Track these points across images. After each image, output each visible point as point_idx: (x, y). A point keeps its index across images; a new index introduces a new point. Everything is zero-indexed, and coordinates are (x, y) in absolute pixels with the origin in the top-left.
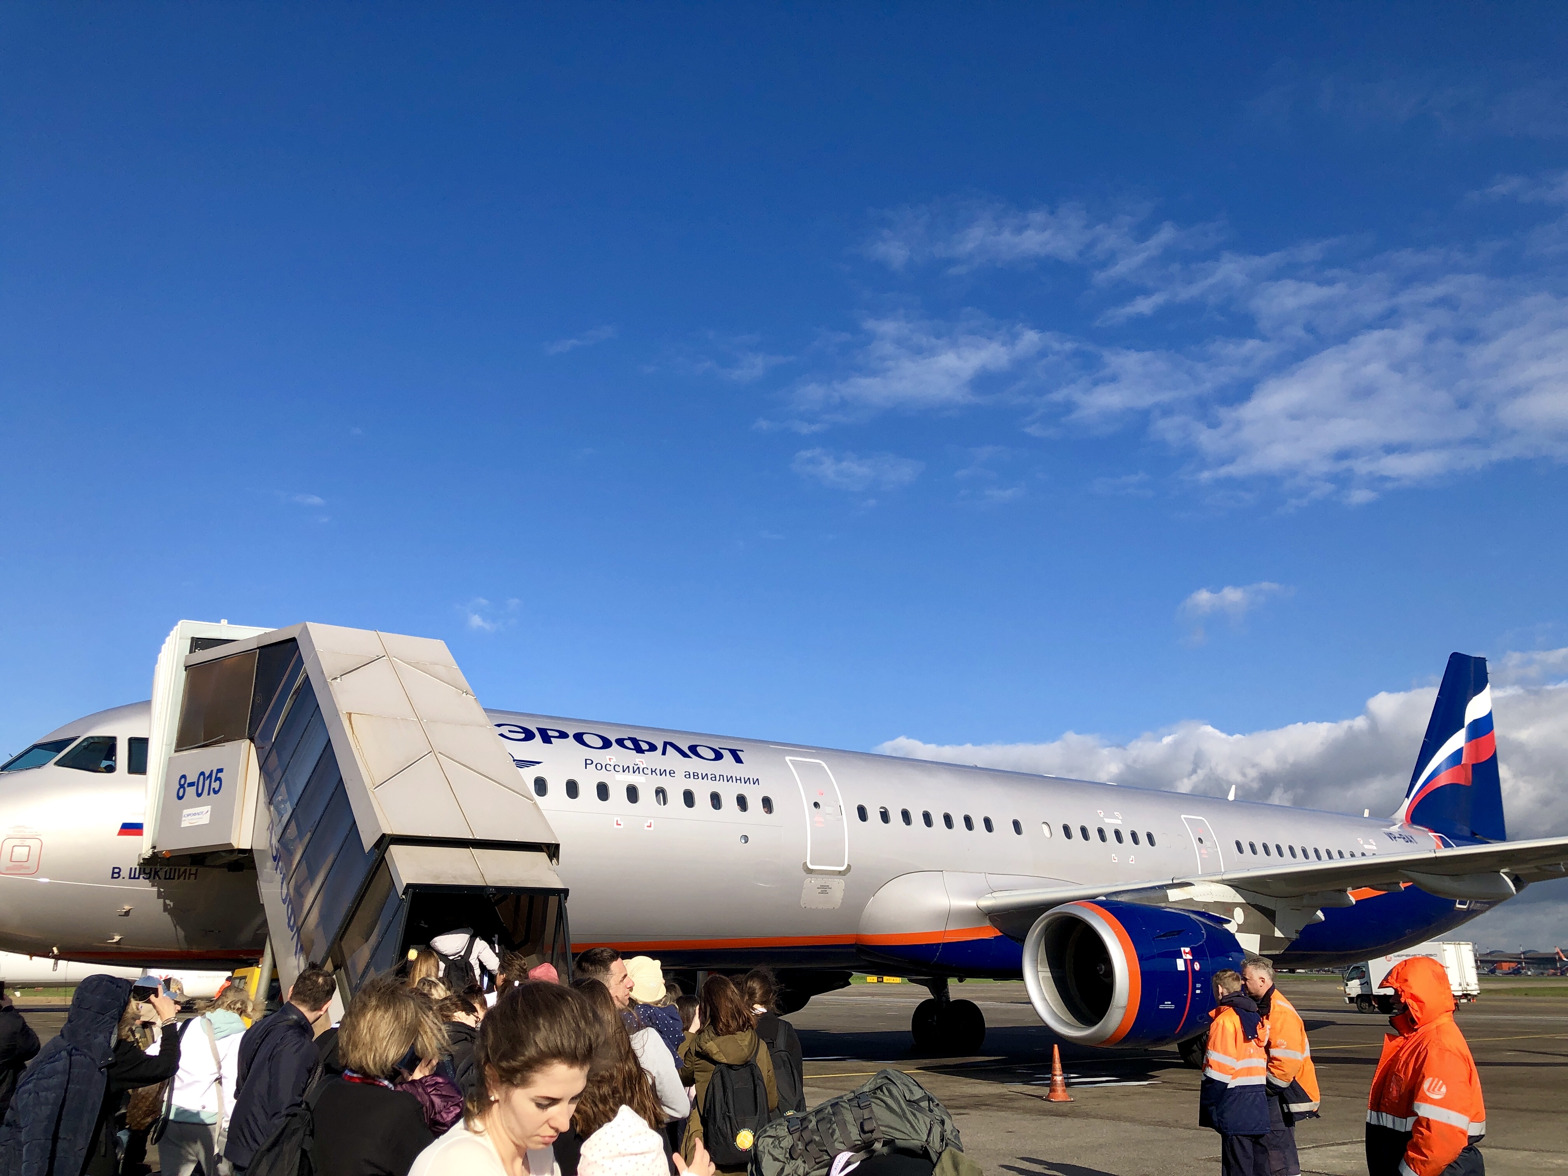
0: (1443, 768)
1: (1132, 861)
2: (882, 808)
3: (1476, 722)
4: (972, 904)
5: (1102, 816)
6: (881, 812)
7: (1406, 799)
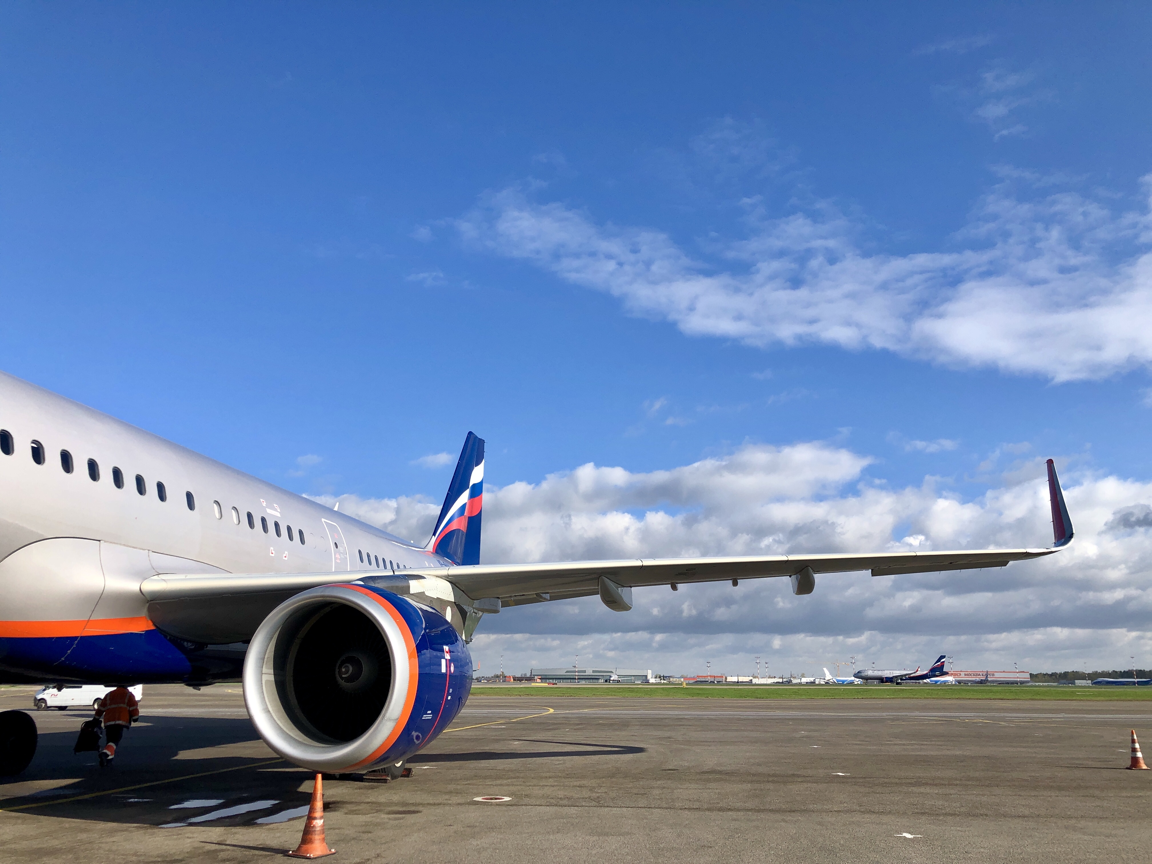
0: (456, 516)
1: (285, 557)
2: (34, 442)
3: (474, 485)
4: (132, 586)
5: (264, 505)
6: (33, 447)
7: (433, 536)
